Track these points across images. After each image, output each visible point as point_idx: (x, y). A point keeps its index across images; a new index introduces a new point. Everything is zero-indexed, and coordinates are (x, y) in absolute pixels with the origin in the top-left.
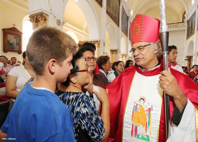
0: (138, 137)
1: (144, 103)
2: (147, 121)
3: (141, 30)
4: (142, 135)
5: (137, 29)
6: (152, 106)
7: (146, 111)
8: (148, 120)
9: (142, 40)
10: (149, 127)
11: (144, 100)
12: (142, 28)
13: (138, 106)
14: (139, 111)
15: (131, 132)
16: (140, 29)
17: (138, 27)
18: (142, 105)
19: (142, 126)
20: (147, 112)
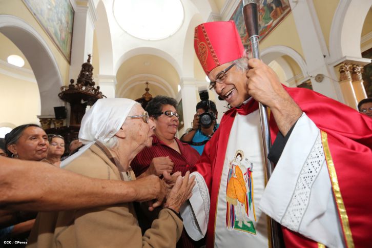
0: (237, 227)
1: (241, 160)
2: (247, 193)
3: (211, 48)
4: (243, 222)
5: (204, 49)
6: (252, 164)
7: (245, 174)
8: (248, 190)
9: (218, 63)
10: (252, 204)
11: (241, 156)
12: (209, 44)
13: (234, 167)
14: (235, 177)
15: (225, 217)
16: (208, 47)
17: (204, 45)
18: (239, 165)
19: (241, 203)
20: (246, 176)
